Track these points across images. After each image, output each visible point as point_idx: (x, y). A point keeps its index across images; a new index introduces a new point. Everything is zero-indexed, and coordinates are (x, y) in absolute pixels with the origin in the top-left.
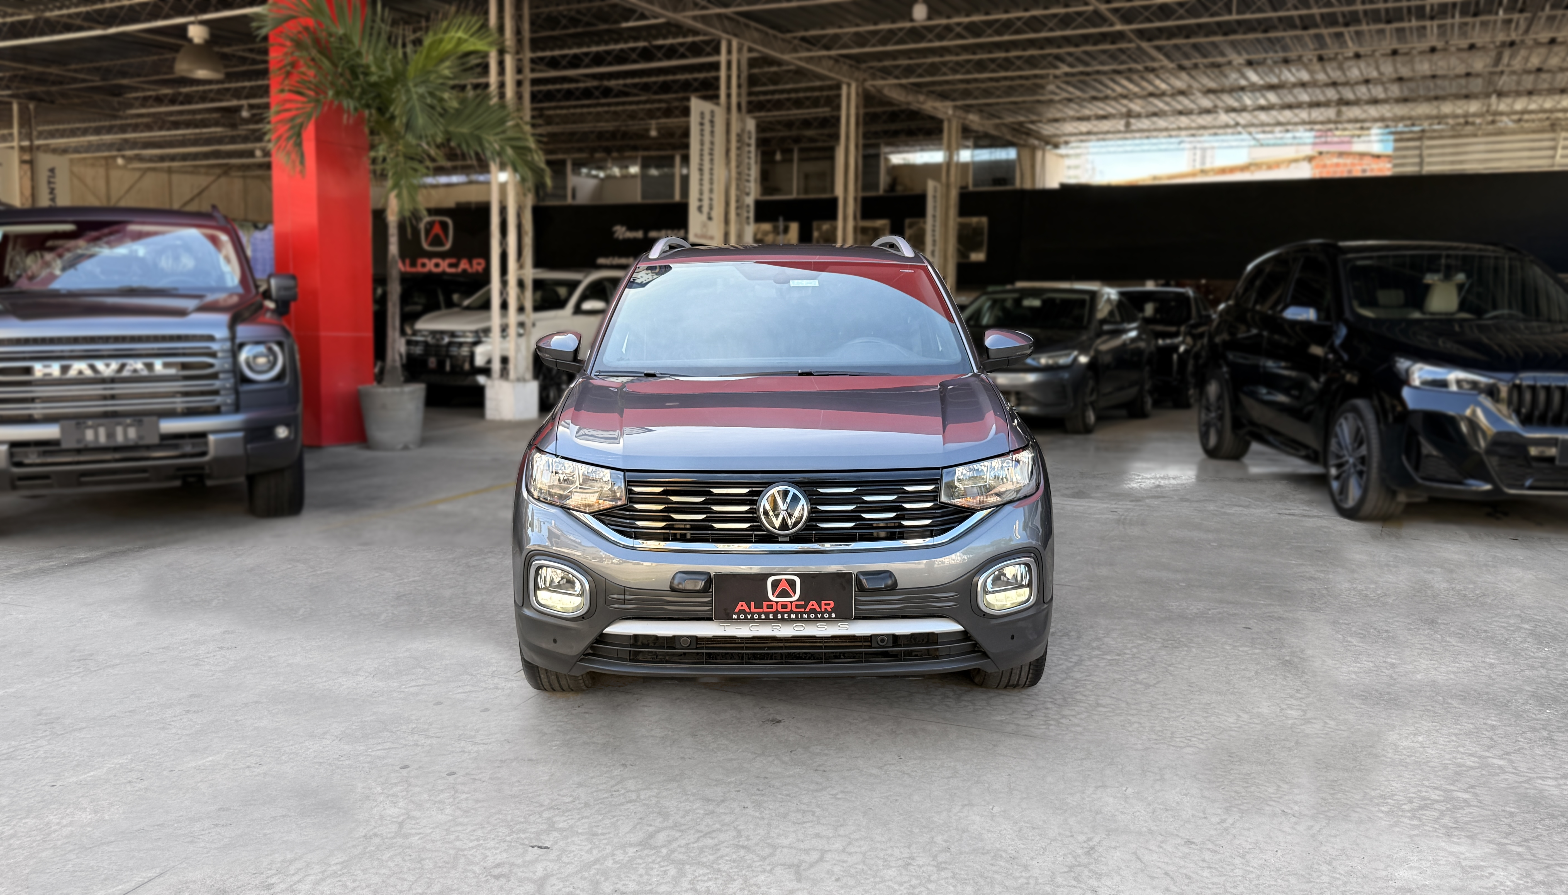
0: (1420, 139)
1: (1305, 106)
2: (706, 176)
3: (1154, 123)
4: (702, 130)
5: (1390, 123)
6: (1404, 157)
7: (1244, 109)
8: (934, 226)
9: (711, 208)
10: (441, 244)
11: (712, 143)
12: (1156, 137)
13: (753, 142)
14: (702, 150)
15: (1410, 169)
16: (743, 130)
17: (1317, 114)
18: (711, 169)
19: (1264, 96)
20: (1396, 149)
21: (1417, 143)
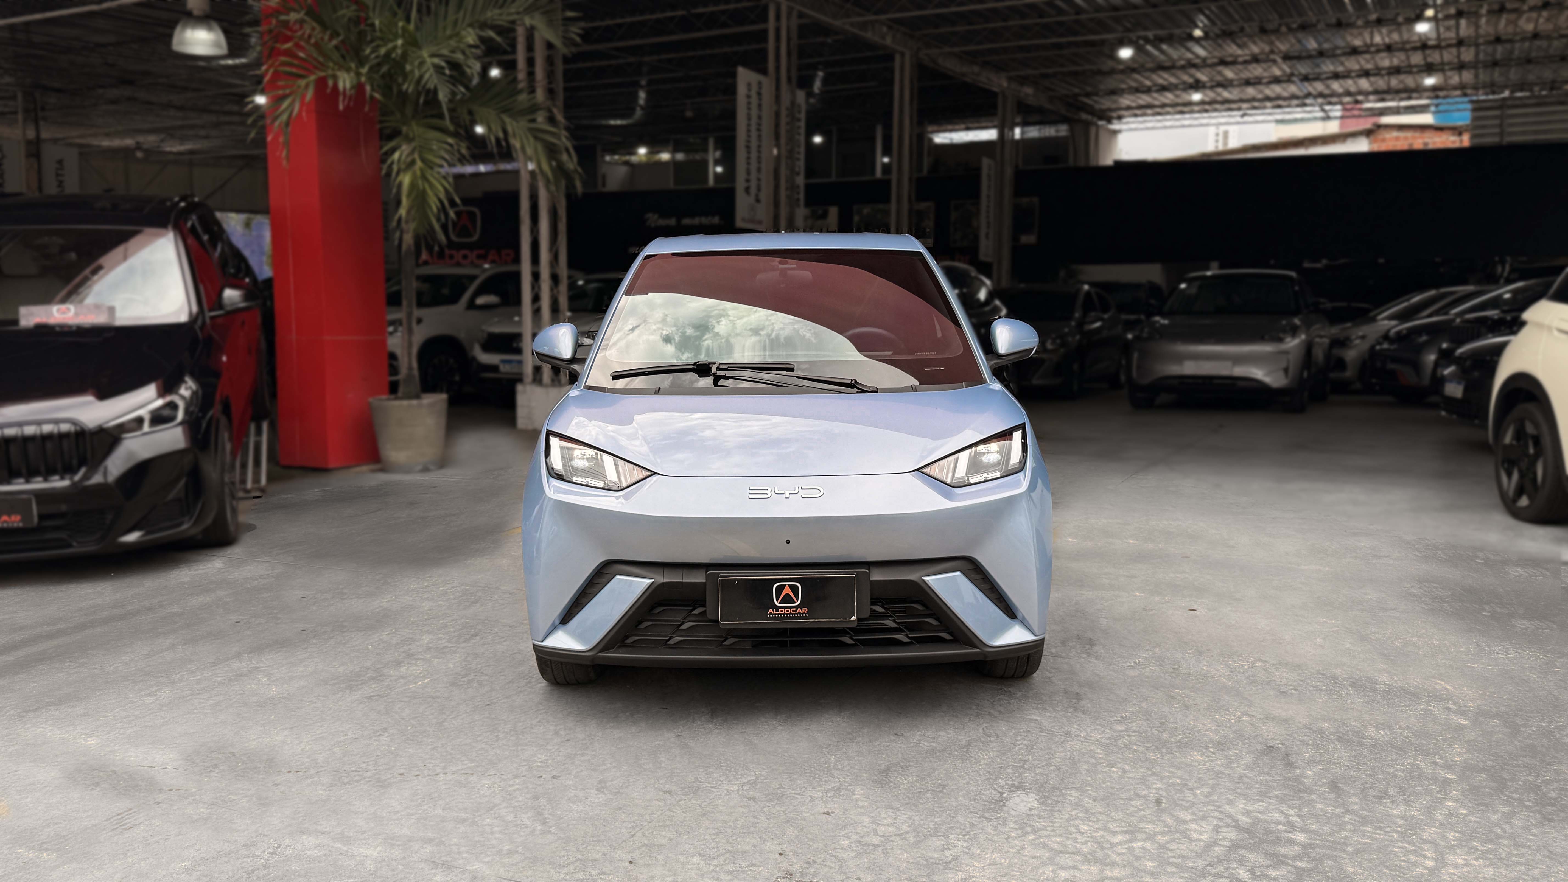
0: (1500, 107)
1: (1384, 72)
2: (754, 155)
3: (1219, 94)
4: (749, 103)
5: (1469, 91)
6: (1484, 127)
7: (1317, 78)
8: (988, 207)
9: (759, 189)
10: (470, 235)
11: (760, 117)
12: (1216, 110)
13: (803, 116)
14: (749, 125)
15: (1489, 140)
16: (793, 103)
17: (1394, 82)
18: (759, 146)
19: (1342, 64)
20: (1475, 119)
21: (1497, 113)
